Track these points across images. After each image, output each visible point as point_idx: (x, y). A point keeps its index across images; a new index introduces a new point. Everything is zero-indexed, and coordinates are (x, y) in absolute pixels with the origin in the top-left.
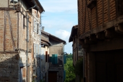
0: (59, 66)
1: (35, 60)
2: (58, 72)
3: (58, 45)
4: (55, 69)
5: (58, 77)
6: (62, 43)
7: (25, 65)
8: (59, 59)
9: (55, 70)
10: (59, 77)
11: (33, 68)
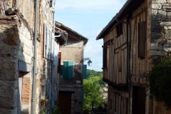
0: (75, 83)
1: (44, 64)
2: (73, 92)
3: (75, 45)
4: (69, 88)
5: (73, 102)
6: (82, 43)
7: (29, 68)
8: (76, 71)
9: (69, 90)
10: (76, 101)
11: (41, 80)
